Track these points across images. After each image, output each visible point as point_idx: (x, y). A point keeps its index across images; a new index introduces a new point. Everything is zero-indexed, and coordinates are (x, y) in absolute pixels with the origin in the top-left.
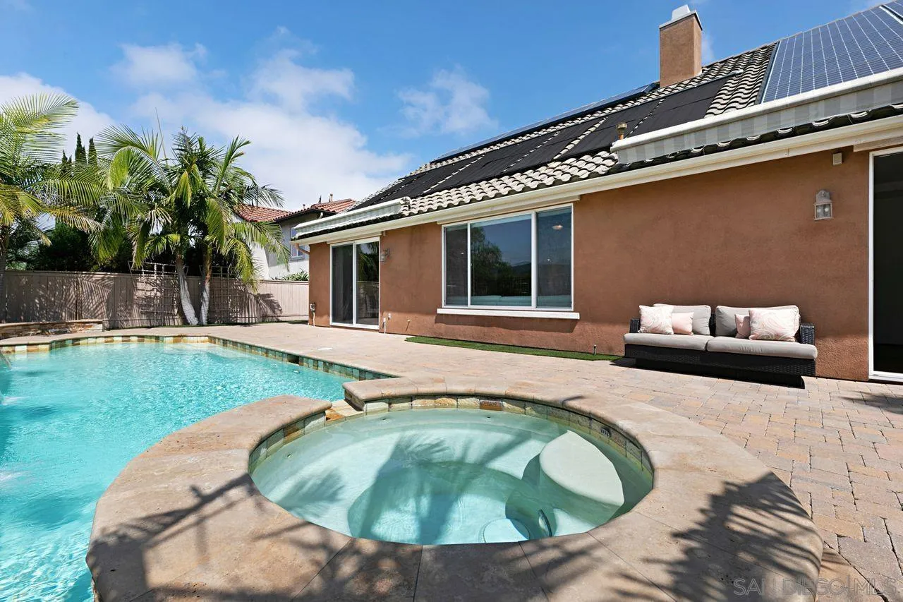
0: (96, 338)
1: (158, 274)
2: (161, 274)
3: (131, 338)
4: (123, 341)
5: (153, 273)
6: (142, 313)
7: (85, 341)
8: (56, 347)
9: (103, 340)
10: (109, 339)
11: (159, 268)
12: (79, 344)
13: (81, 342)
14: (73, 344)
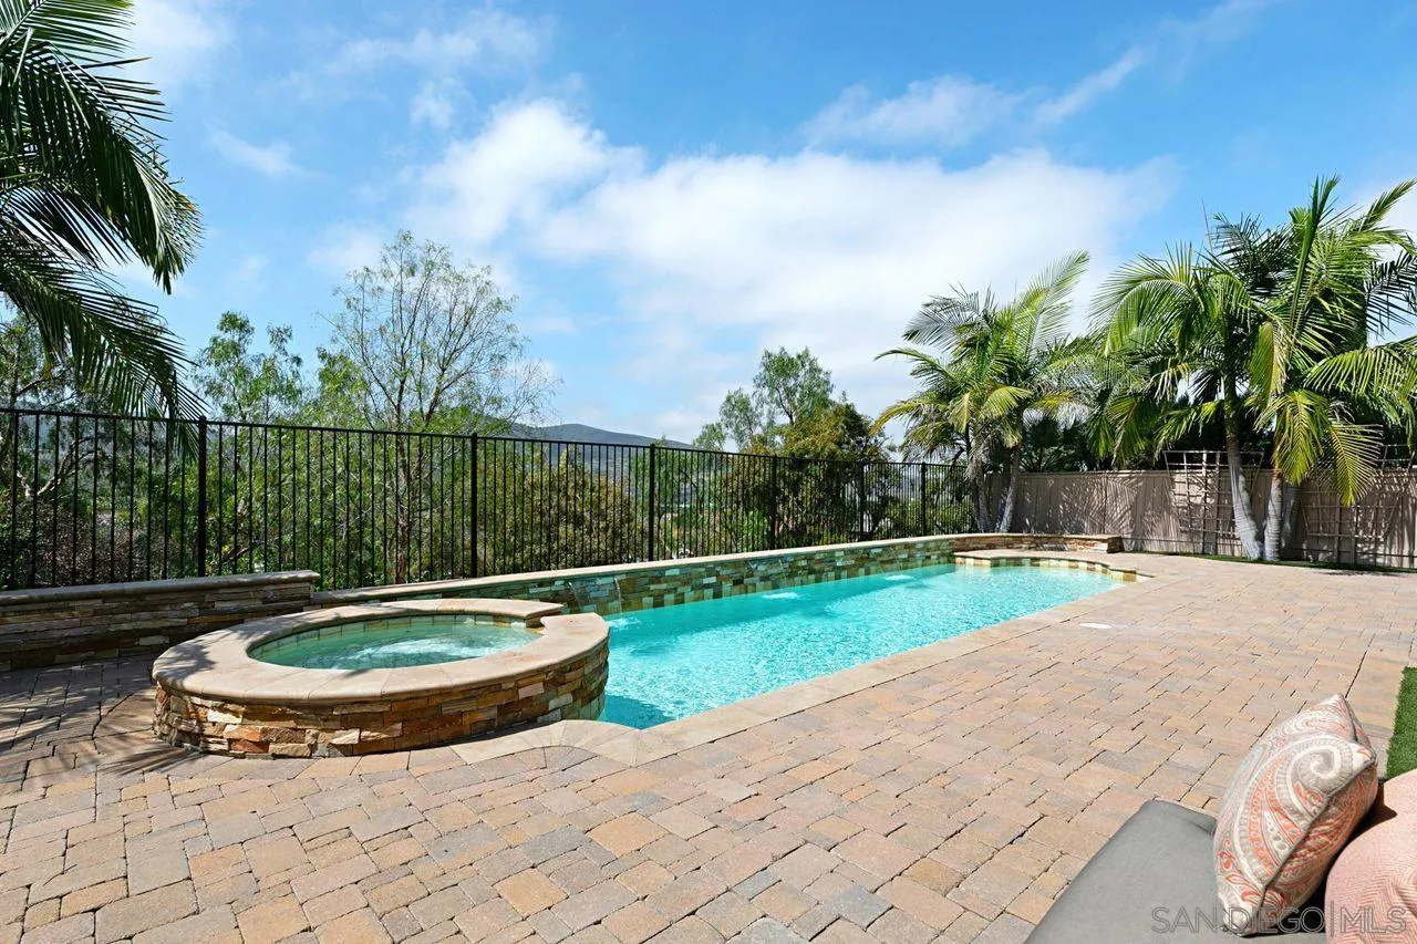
0: (1059, 560)
1: (1207, 468)
2: (1214, 468)
3: (1096, 566)
4: (1088, 569)
5: (1201, 468)
6: (1182, 532)
7: (1046, 562)
8: (1007, 565)
9: (1067, 563)
10: (1073, 564)
11: (1211, 459)
12: (1038, 565)
13: (1041, 563)
14: (1032, 565)
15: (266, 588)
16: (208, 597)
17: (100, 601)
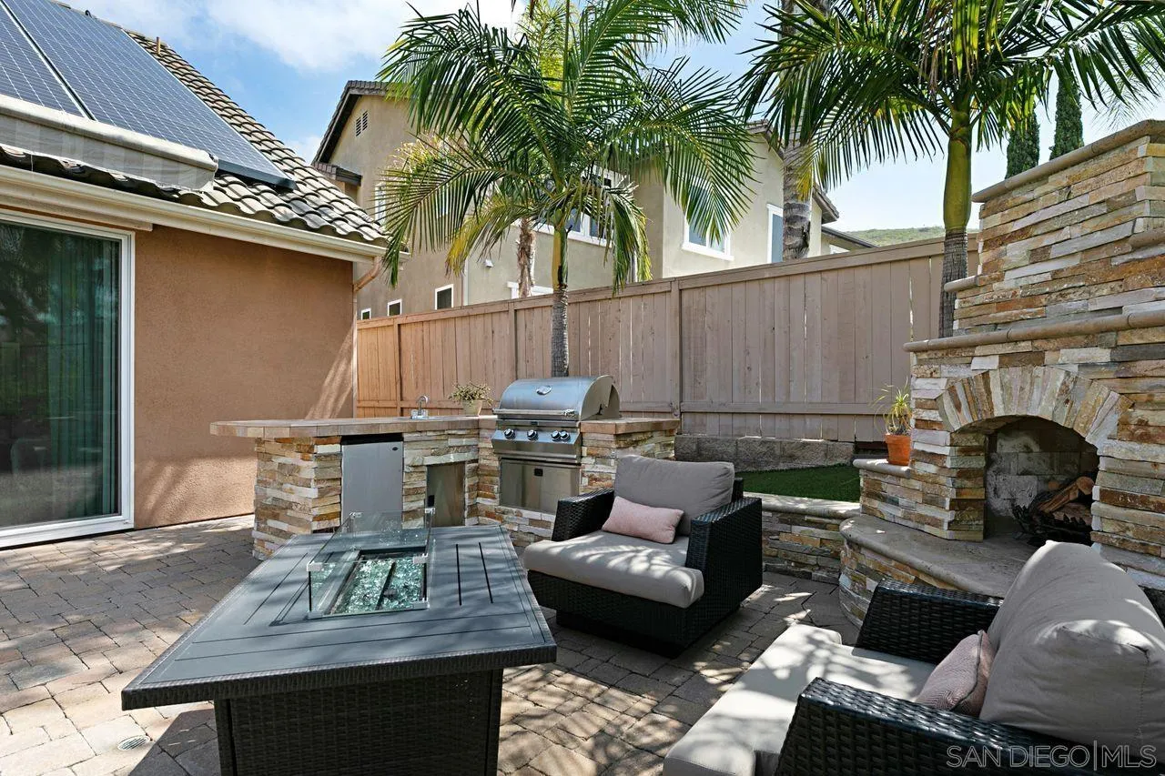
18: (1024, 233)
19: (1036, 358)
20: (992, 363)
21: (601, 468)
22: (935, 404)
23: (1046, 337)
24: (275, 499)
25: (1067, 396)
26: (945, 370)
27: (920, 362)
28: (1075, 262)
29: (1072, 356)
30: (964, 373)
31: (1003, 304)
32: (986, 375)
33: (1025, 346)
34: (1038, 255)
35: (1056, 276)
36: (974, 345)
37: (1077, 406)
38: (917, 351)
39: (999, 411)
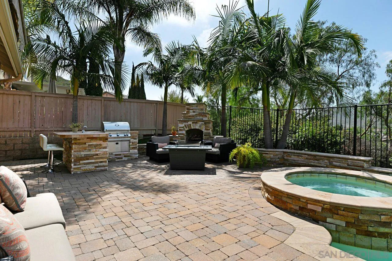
15: (348, 161)
16: (331, 160)
17: (307, 156)
18: (192, 109)
19: (197, 123)
20: (191, 123)
21: (135, 141)
22: (183, 127)
23: (198, 121)
24: (85, 155)
25: (200, 126)
26: (184, 123)
27: (180, 122)
28: (198, 113)
29: (200, 123)
30: (187, 124)
31: (189, 116)
32: (190, 124)
33: (195, 121)
34: (194, 112)
35: (196, 114)
36: (189, 121)
37: (201, 127)
38: (179, 121)
39: (192, 128)
